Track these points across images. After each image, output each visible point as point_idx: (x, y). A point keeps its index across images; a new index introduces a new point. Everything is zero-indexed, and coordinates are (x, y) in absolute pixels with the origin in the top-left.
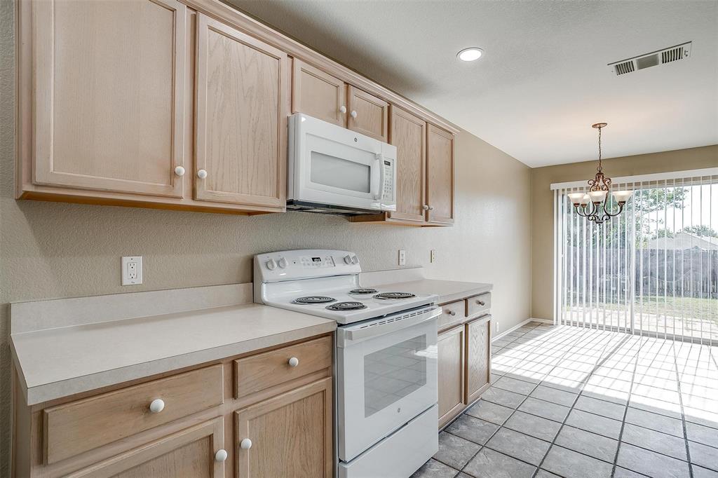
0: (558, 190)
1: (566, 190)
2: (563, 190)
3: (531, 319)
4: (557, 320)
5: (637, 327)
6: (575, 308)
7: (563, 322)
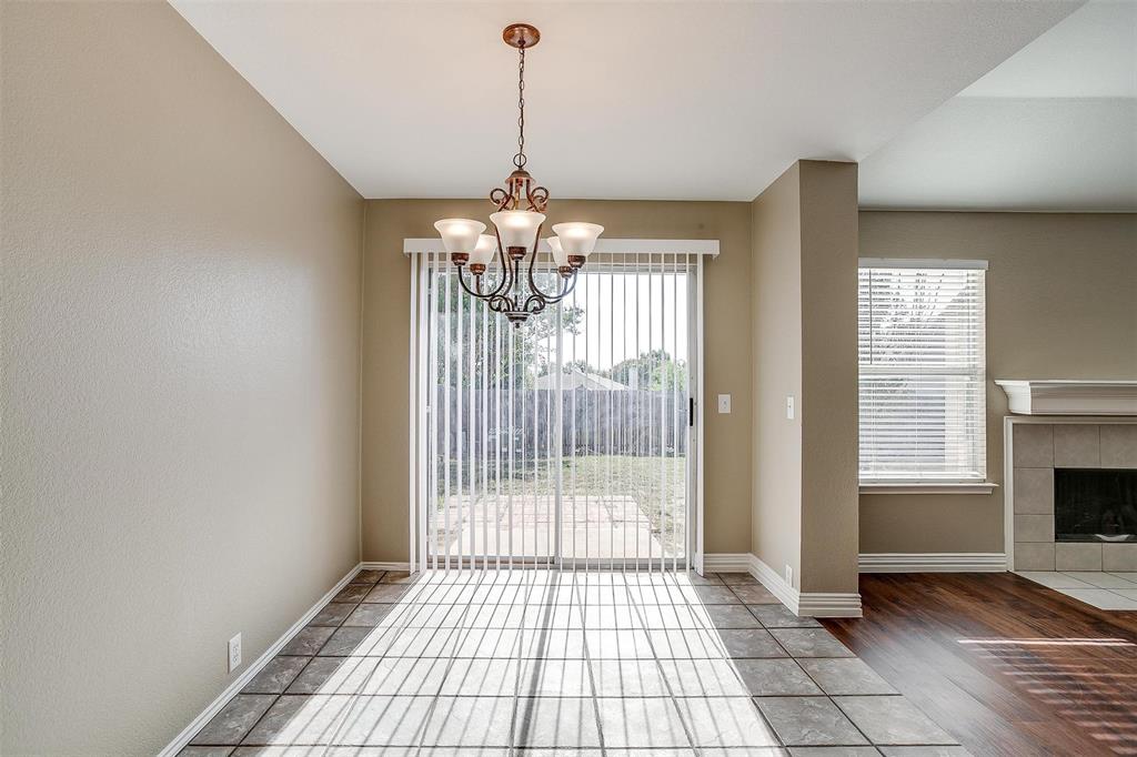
0: (419, 254)
1: (436, 257)
2: (431, 256)
3: (362, 565)
4: (417, 561)
5: (566, 553)
6: (454, 500)
7: (430, 561)
